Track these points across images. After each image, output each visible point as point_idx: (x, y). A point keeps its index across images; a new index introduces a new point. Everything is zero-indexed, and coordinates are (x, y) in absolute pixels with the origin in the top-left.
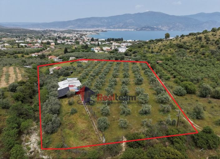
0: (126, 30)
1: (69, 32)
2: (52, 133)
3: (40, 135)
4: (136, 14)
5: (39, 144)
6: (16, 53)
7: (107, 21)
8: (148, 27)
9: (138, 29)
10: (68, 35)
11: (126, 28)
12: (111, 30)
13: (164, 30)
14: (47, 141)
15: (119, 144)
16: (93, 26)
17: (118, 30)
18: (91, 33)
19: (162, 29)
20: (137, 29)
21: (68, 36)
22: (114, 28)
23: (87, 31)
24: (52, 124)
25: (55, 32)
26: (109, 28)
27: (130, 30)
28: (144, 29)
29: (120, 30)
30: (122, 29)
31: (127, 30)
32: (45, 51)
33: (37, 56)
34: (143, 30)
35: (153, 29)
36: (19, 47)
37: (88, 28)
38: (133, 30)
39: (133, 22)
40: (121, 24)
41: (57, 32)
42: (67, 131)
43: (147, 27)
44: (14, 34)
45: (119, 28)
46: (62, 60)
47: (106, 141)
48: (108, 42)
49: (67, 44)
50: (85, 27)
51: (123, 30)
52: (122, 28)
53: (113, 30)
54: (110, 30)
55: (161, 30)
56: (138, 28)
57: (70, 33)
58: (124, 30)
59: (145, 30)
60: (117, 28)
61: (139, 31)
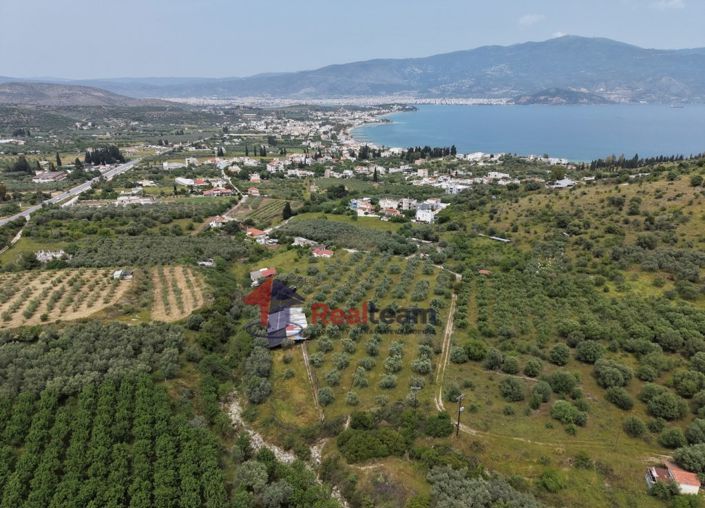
0: (481, 101)
1: (301, 114)
2: (259, 403)
3: (241, 405)
4: (519, 47)
5: (242, 416)
6: (175, 218)
7: (420, 72)
8: (558, 92)
9: (523, 100)
10: (295, 129)
11: (481, 94)
12: (432, 101)
13: (613, 103)
14: (254, 413)
15: (341, 423)
16: (375, 90)
17: (454, 101)
18: (365, 115)
19: (606, 96)
20: (517, 100)
21: (296, 134)
22: (443, 95)
23: (354, 109)
24: (260, 391)
25: (260, 113)
26: (425, 94)
27: (494, 101)
28: (542, 98)
29: (462, 101)
30: (468, 98)
31: (485, 101)
32: (238, 208)
33: (220, 225)
34: (539, 102)
35: (573, 98)
36: (176, 193)
37: (359, 94)
38: (504, 101)
39: (509, 72)
40: (467, 82)
41: (268, 113)
42: (279, 402)
43: (553, 91)
44: (149, 125)
45: (458, 93)
46: (276, 241)
47: (326, 418)
48: (407, 167)
49: (292, 176)
50: (349, 92)
51: (471, 102)
52: (467, 94)
53: (438, 101)
54: (428, 101)
55: (604, 101)
56: (520, 97)
57: (302, 120)
58: (475, 101)
59: (545, 101)
60: (450, 96)
61: (525, 104)
